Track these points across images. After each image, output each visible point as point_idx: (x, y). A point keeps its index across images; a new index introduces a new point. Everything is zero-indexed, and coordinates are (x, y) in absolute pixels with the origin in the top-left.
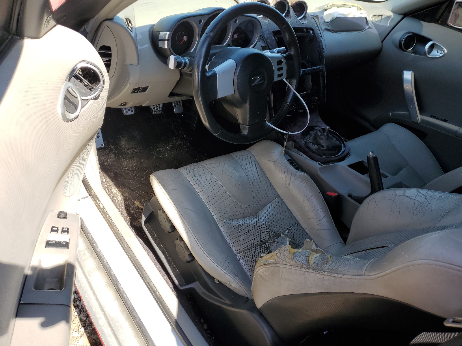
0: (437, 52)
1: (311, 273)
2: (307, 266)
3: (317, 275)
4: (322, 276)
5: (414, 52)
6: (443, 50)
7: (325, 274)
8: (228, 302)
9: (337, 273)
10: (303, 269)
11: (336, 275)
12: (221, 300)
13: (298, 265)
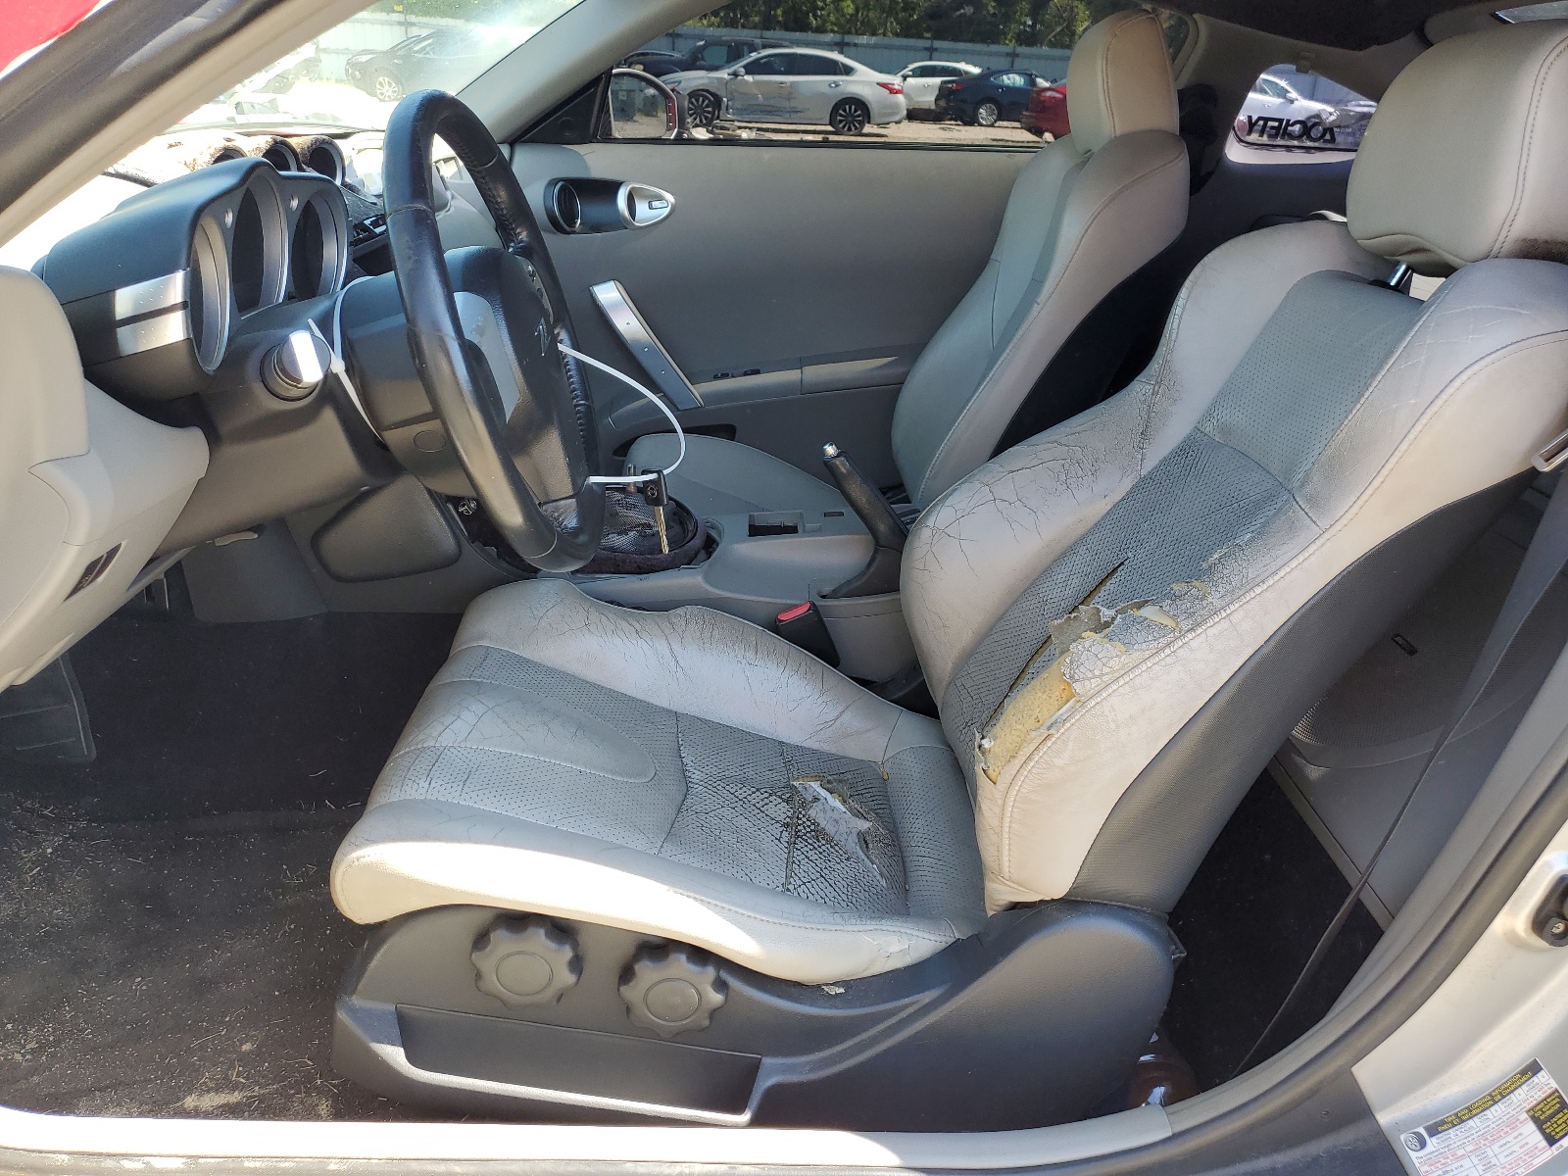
0: (651, 208)
1: (1192, 643)
2: (1172, 635)
3: (1210, 632)
4: (1225, 624)
5: (595, 228)
6: (660, 198)
7: (1228, 612)
8: (927, 997)
9: (1258, 585)
10: (1167, 651)
11: (1258, 590)
12: (893, 1020)
13: (1148, 653)
